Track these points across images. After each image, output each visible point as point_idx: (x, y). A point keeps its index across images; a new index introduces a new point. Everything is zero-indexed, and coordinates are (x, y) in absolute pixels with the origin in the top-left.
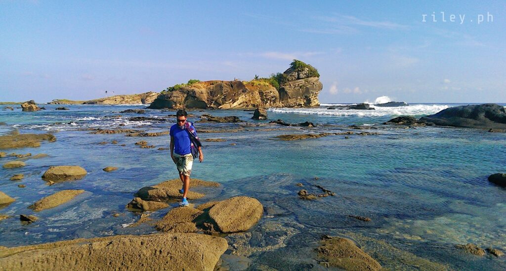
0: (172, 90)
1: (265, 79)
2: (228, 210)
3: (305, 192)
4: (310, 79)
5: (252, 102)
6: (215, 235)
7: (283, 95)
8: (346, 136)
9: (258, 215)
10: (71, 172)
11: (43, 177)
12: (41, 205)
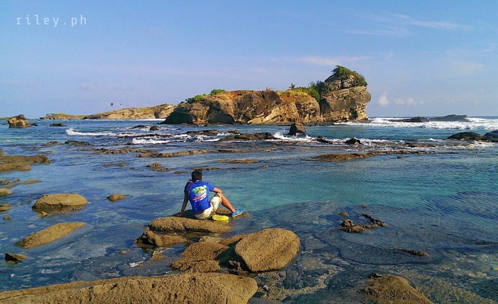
0: (192, 101)
1: (304, 88)
2: (257, 244)
3: (350, 222)
4: (356, 88)
5: (287, 116)
6: (242, 274)
7: (325, 108)
8: (399, 155)
9: (294, 251)
10: (68, 200)
11: (34, 207)
12: (30, 241)
